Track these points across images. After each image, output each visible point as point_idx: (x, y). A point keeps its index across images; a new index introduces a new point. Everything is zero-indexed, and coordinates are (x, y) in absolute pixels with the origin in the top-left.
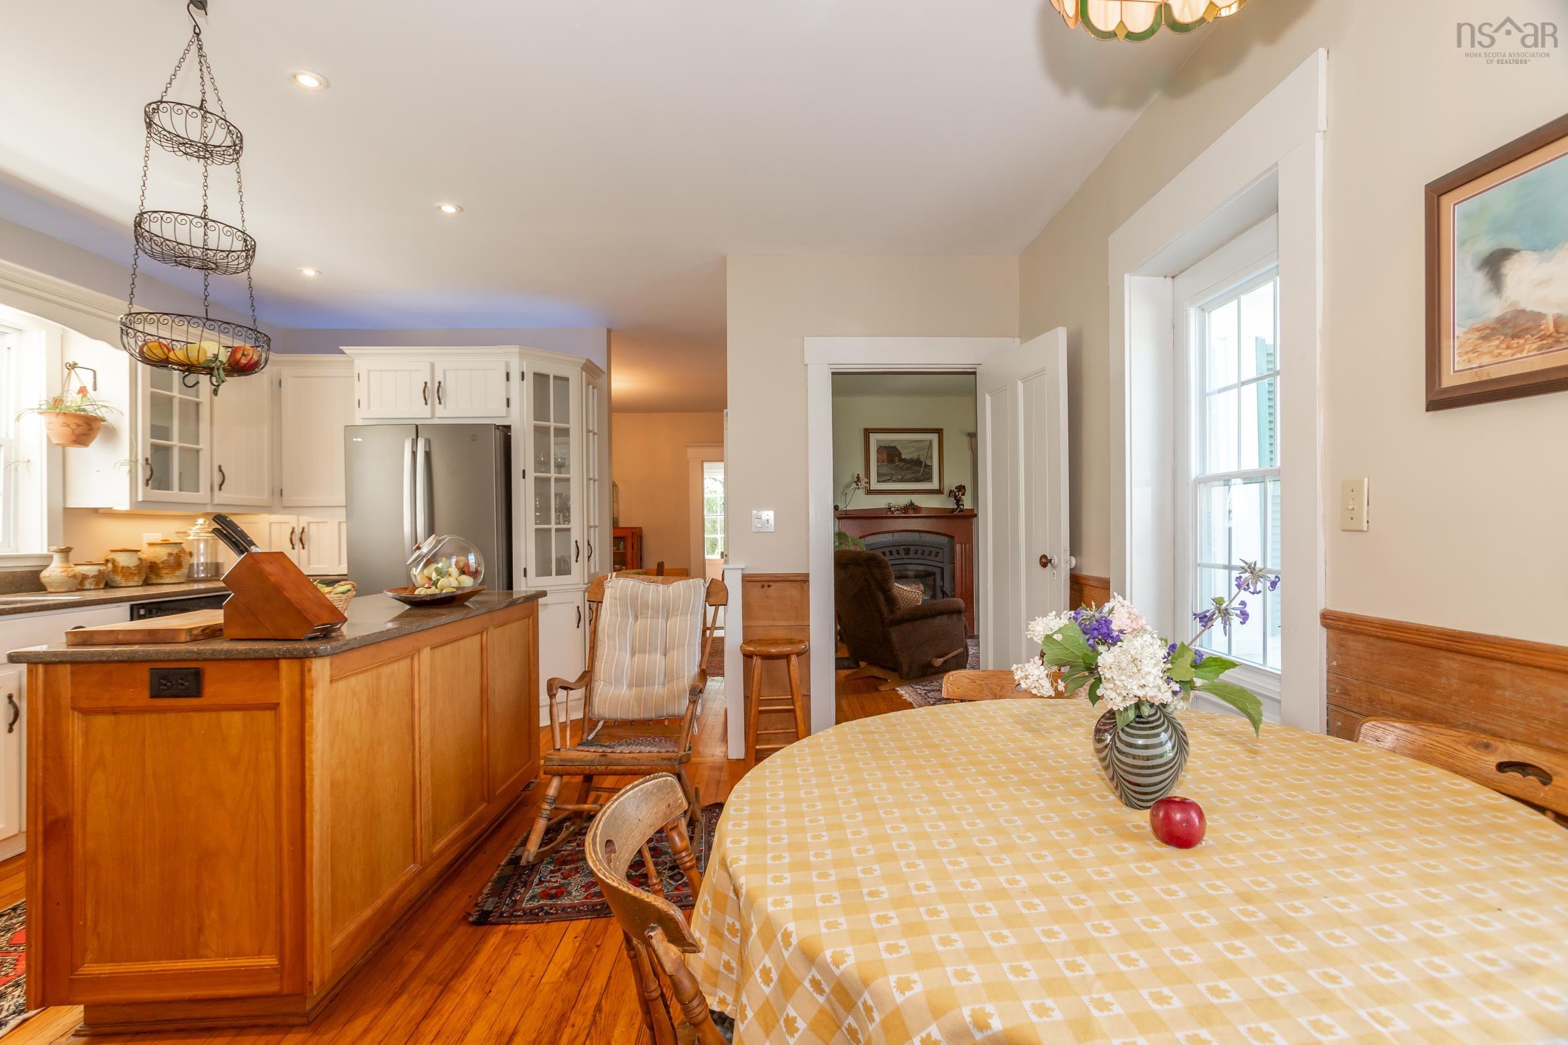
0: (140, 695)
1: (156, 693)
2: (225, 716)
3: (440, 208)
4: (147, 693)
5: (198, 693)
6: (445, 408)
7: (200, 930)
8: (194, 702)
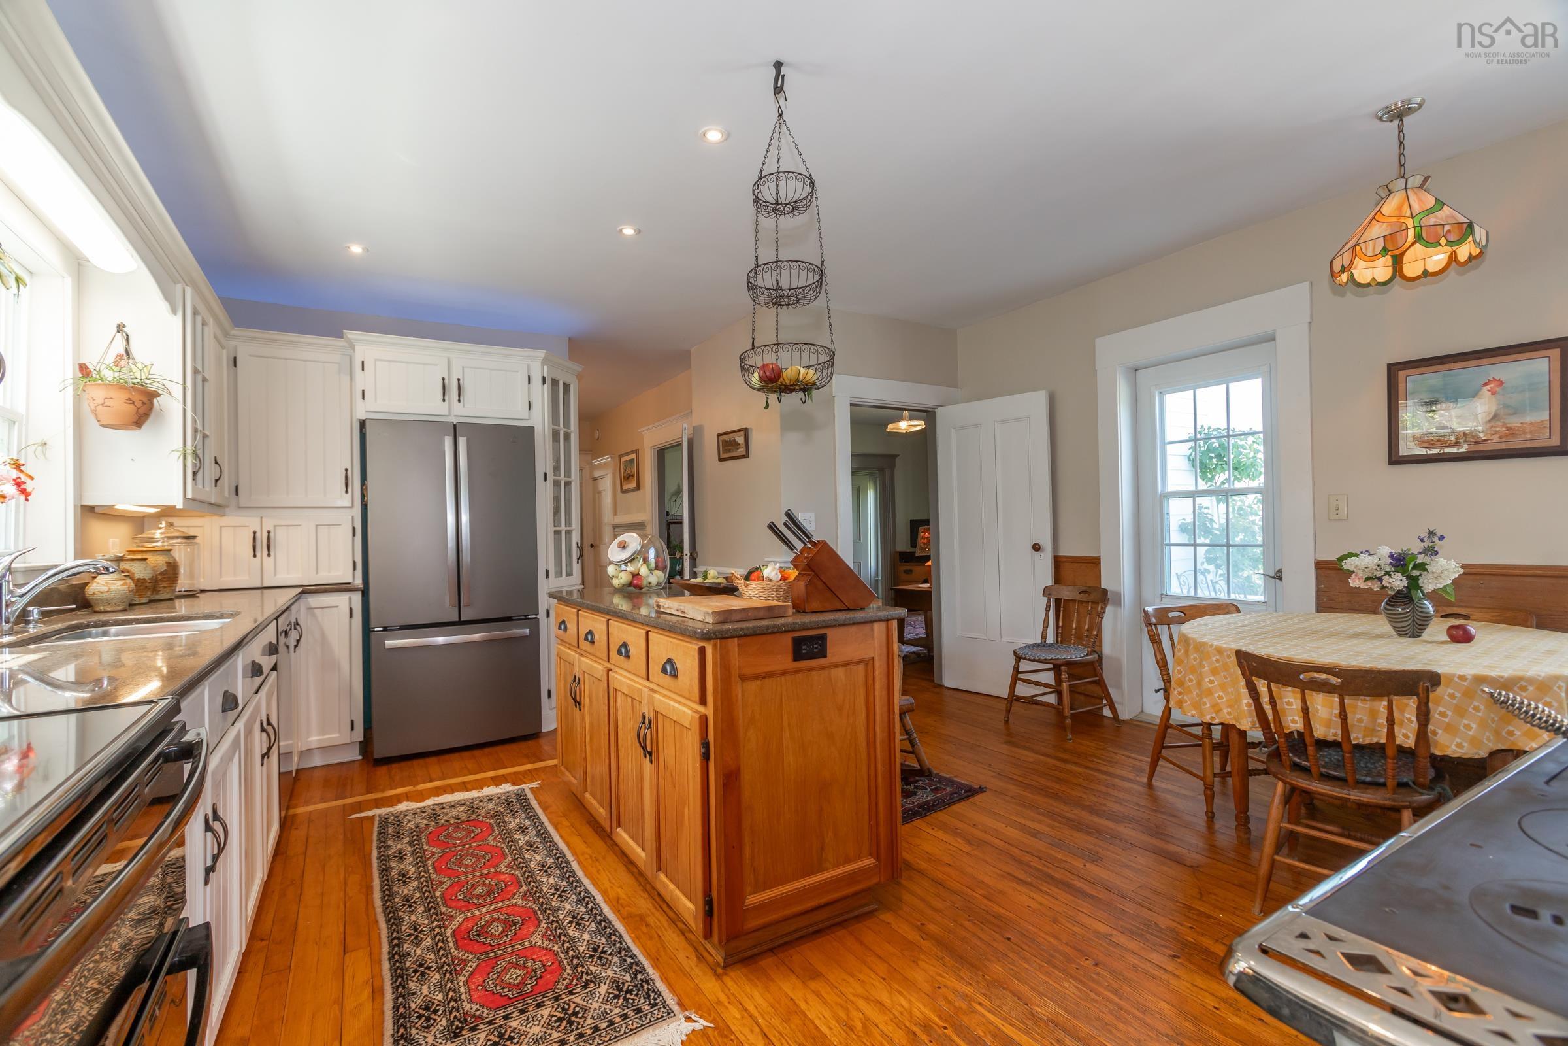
0: (784, 661)
1: (798, 656)
2: (833, 672)
3: (621, 231)
4: (790, 657)
5: (822, 654)
6: (464, 406)
7: (822, 849)
8: (822, 661)
